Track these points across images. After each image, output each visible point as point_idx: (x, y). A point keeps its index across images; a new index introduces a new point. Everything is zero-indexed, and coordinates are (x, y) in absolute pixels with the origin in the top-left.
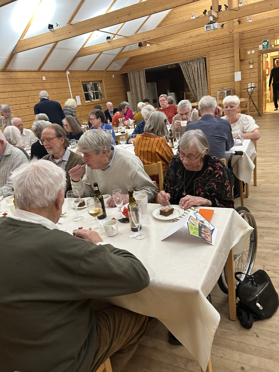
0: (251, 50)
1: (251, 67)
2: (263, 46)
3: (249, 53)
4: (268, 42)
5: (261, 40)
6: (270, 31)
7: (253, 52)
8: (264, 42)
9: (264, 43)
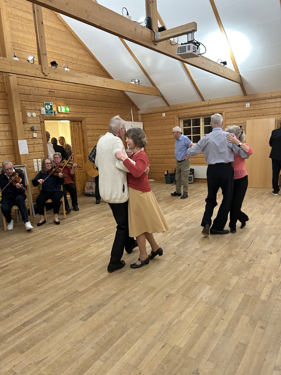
0: (31, 110)
1: (35, 135)
2: (46, 109)
3: (29, 114)
4: (51, 106)
5: (42, 101)
6: (50, 93)
7: (34, 115)
8: (46, 104)
9: (46, 106)
